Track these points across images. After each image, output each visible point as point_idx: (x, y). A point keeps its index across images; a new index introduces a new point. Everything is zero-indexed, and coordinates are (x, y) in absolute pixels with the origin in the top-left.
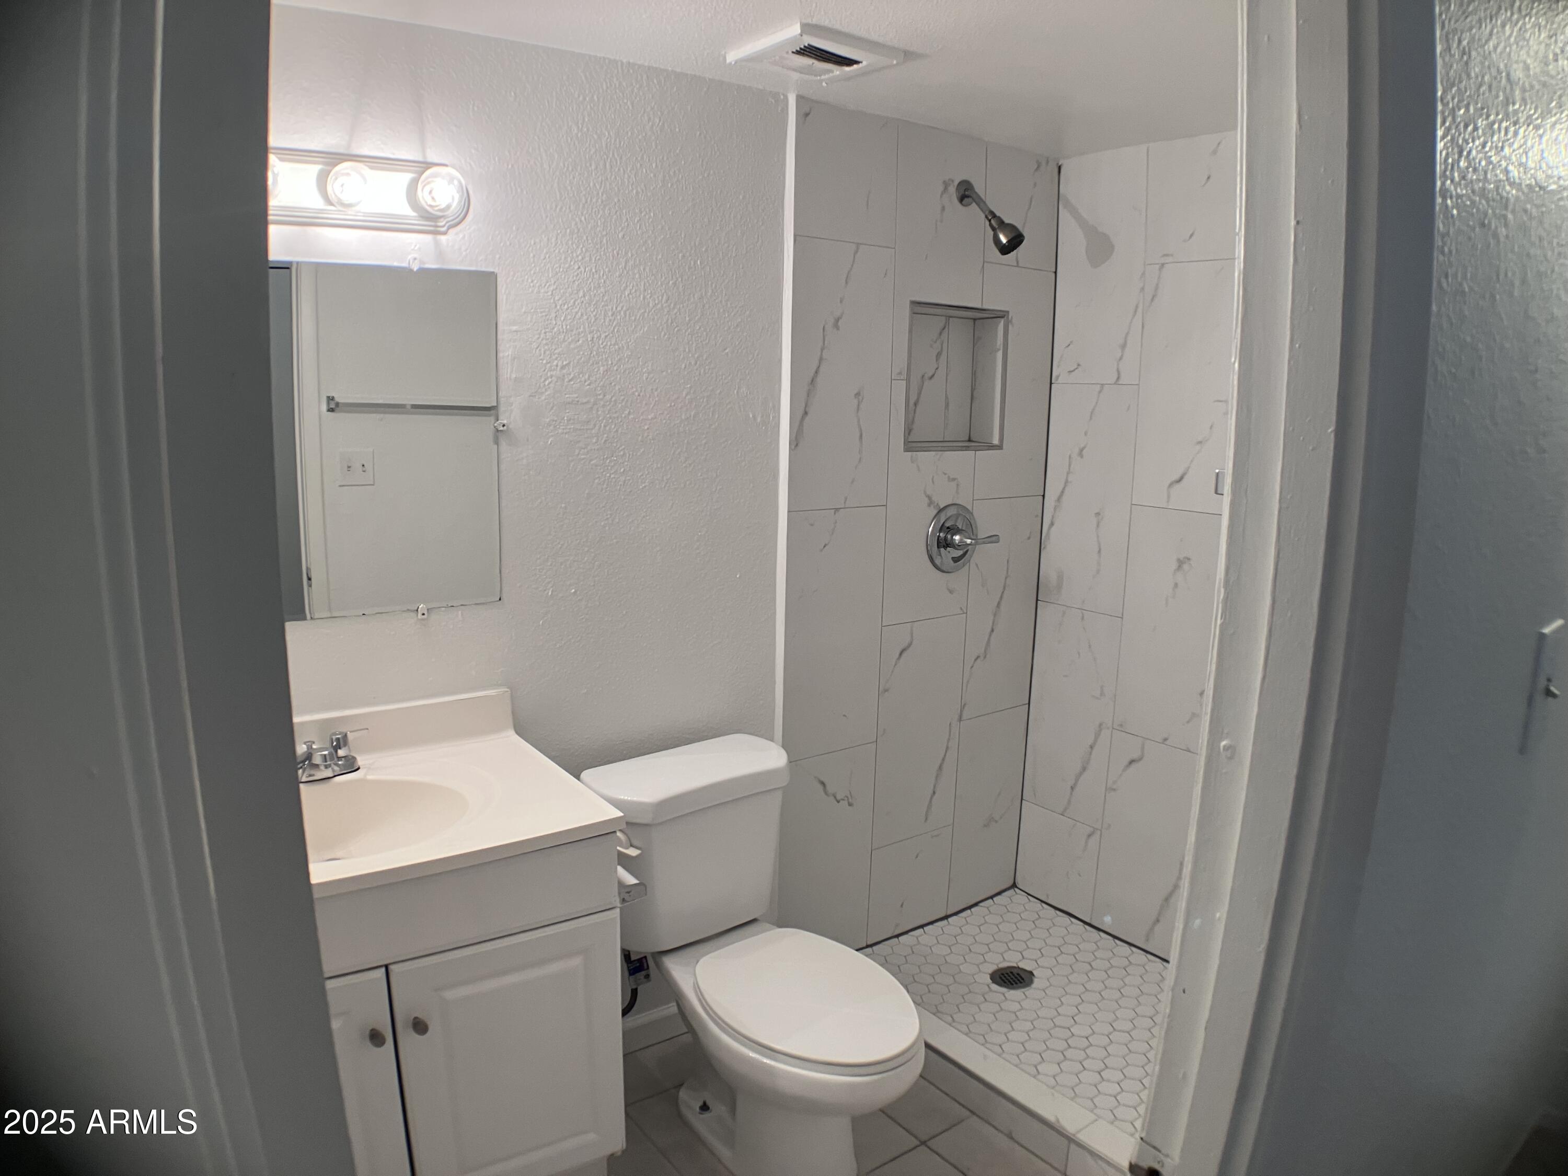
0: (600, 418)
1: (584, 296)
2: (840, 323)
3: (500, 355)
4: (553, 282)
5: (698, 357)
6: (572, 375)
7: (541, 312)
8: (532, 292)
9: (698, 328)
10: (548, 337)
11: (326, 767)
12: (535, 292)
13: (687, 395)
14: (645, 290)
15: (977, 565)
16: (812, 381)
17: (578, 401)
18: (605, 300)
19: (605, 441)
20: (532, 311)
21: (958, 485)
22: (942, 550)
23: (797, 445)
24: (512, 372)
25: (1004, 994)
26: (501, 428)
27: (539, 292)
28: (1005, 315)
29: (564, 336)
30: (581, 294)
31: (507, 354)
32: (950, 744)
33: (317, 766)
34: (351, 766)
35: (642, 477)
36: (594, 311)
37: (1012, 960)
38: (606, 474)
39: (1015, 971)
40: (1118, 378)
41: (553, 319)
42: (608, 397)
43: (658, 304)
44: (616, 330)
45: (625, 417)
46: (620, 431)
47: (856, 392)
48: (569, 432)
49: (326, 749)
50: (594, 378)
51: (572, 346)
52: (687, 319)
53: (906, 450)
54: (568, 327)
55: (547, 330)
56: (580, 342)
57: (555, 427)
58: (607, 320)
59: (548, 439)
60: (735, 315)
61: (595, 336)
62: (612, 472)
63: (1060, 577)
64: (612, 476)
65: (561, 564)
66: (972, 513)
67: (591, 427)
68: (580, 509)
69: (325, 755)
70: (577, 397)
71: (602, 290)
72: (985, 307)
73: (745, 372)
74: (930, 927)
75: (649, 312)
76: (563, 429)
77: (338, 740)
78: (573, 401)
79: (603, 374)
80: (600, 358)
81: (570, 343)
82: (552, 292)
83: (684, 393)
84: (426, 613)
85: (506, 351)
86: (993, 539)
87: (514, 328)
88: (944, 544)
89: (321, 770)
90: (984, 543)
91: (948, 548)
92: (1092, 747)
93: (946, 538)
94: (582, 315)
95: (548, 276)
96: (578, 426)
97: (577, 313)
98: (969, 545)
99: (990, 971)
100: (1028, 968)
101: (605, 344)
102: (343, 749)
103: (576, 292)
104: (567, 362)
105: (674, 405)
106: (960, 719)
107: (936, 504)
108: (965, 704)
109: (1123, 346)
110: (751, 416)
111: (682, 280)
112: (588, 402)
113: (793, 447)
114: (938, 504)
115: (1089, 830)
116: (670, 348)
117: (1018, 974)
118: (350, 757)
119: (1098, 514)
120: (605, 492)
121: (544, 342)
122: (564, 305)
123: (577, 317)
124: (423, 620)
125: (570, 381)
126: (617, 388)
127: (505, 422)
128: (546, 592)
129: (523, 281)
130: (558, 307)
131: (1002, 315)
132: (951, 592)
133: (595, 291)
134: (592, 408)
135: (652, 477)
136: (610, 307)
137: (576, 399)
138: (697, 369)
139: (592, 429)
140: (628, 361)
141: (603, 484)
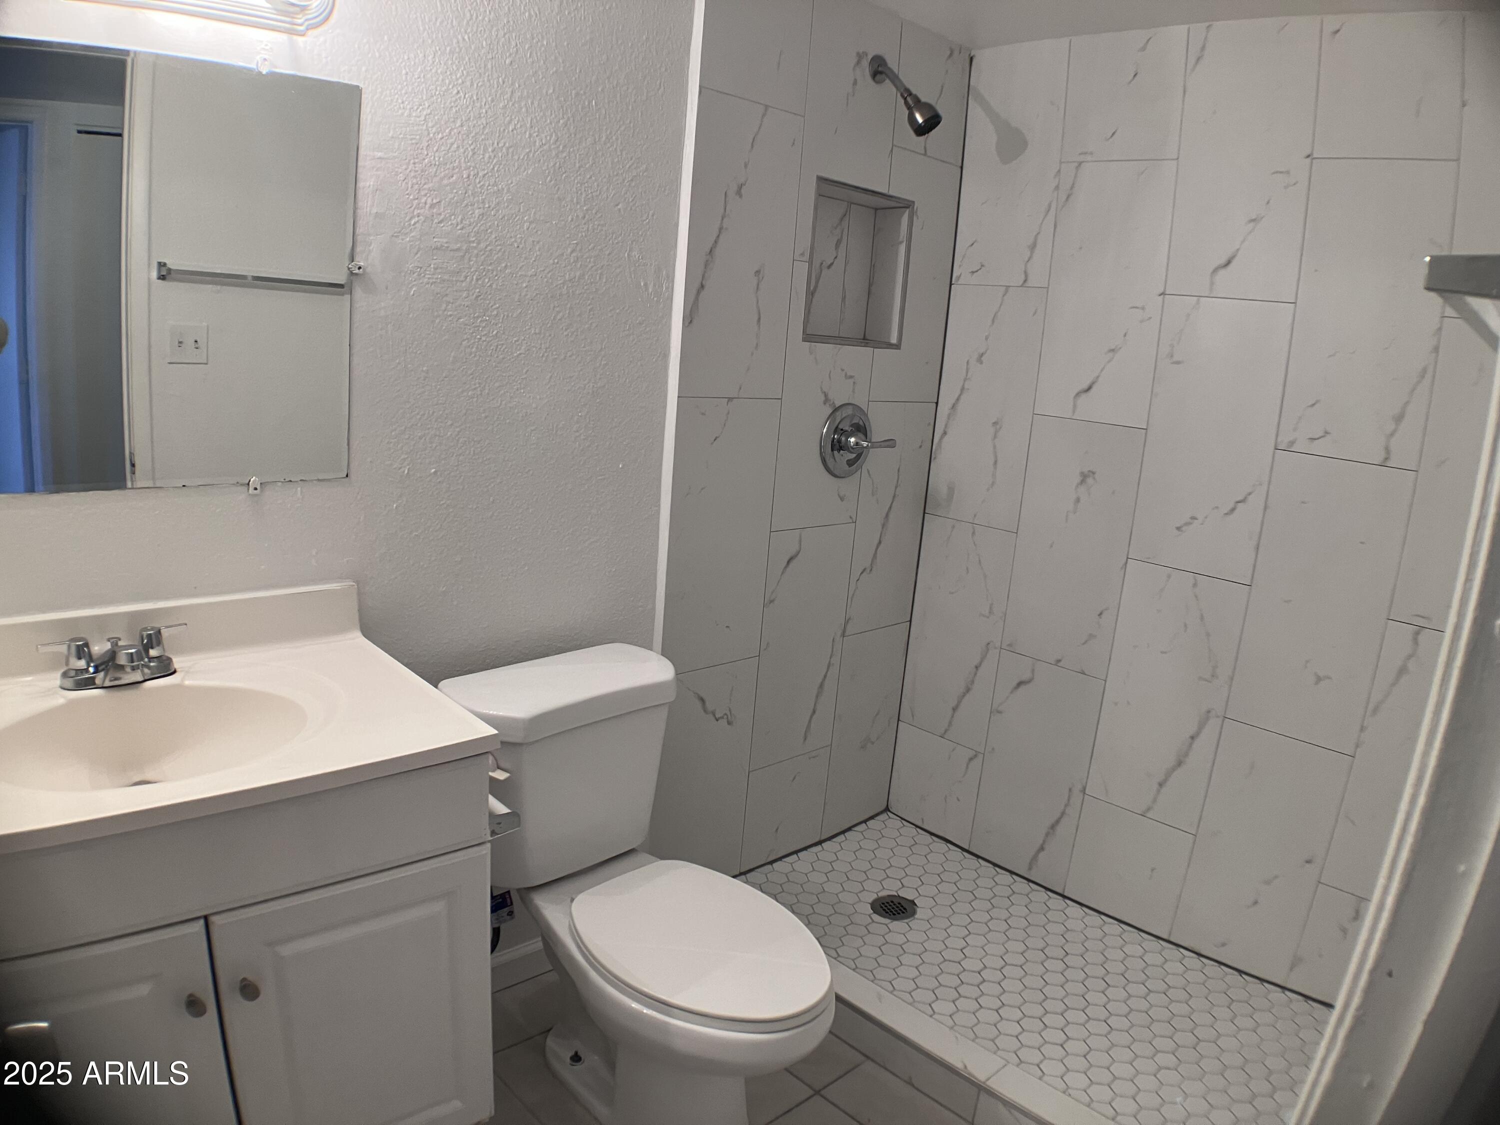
0: (472, 270)
1: (462, 126)
2: (743, 191)
3: (361, 184)
4: (427, 105)
5: (587, 210)
6: (442, 217)
7: (411, 139)
8: (403, 114)
9: (588, 177)
10: (417, 169)
11: (134, 669)
12: (406, 114)
13: (572, 252)
14: (532, 127)
15: (869, 472)
16: (711, 251)
17: (448, 247)
18: (485, 133)
19: (477, 297)
20: (402, 136)
21: (854, 383)
22: (836, 452)
23: (691, 322)
24: (372, 206)
25: (886, 925)
26: (357, 271)
27: (410, 116)
28: (910, 205)
29: (436, 170)
30: (458, 123)
31: (368, 184)
32: (832, 660)
33: (121, 668)
34: (166, 669)
35: (517, 343)
36: (472, 144)
37: (891, 889)
38: (476, 336)
39: (896, 901)
40: (1025, 281)
41: (425, 148)
42: (482, 245)
43: (545, 145)
44: (496, 169)
45: (501, 270)
46: (494, 286)
47: (756, 269)
48: (435, 282)
49: (131, 647)
50: (467, 222)
51: (445, 182)
52: (577, 165)
53: (804, 340)
54: (441, 159)
55: (416, 161)
56: (454, 178)
57: (419, 275)
58: (487, 155)
59: (411, 288)
60: (630, 167)
61: (472, 173)
62: (483, 334)
63: (951, 490)
64: (484, 339)
65: (420, 438)
66: (867, 415)
67: (462, 278)
68: (444, 375)
69: (132, 654)
70: (447, 243)
71: (484, 121)
72: (891, 193)
73: (638, 233)
74: (804, 852)
75: (535, 152)
76: (429, 278)
77: (149, 636)
78: (442, 246)
79: (478, 218)
80: (477, 198)
81: (442, 179)
82: (425, 116)
83: (569, 250)
84: (258, 487)
85: (368, 181)
86: (890, 443)
87: (379, 154)
88: (838, 446)
89: (128, 673)
90: (881, 447)
91: (841, 451)
92: (977, 667)
93: (839, 441)
94: (458, 147)
95: (422, 98)
96: (446, 277)
97: (452, 144)
98: (866, 447)
99: (870, 901)
100: (910, 898)
101: (481, 184)
102: (157, 648)
103: (453, 120)
104: (438, 200)
105: (558, 263)
106: (843, 635)
107: (832, 402)
108: (849, 619)
109: (1033, 247)
110: (642, 284)
111: (574, 120)
112: (458, 250)
113: (687, 324)
114: (833, 403)
115: (972, 753)
116: (556, 196)
117: (899, 904)
118: (164, 658)
119: (995, 423)
120: (474, 357)
121: (412, 174)
122: (438, 134)
123: (452, 149)
124: (256, 495)
125: (440, 222)
126: (493, 236)
127: (362, 264)
128: (402, 470)
129: (392, 100)
130: (431, 135)
131: (908, 205)
132: (842, 499)
133: (475, 122)
134: (463, 257)
135: (529, 343)
136: (491, 142)
137: (446, 245)
138: (585, 224)
139: (462, 281)
140: (508, 206)
141: (472, 348)
